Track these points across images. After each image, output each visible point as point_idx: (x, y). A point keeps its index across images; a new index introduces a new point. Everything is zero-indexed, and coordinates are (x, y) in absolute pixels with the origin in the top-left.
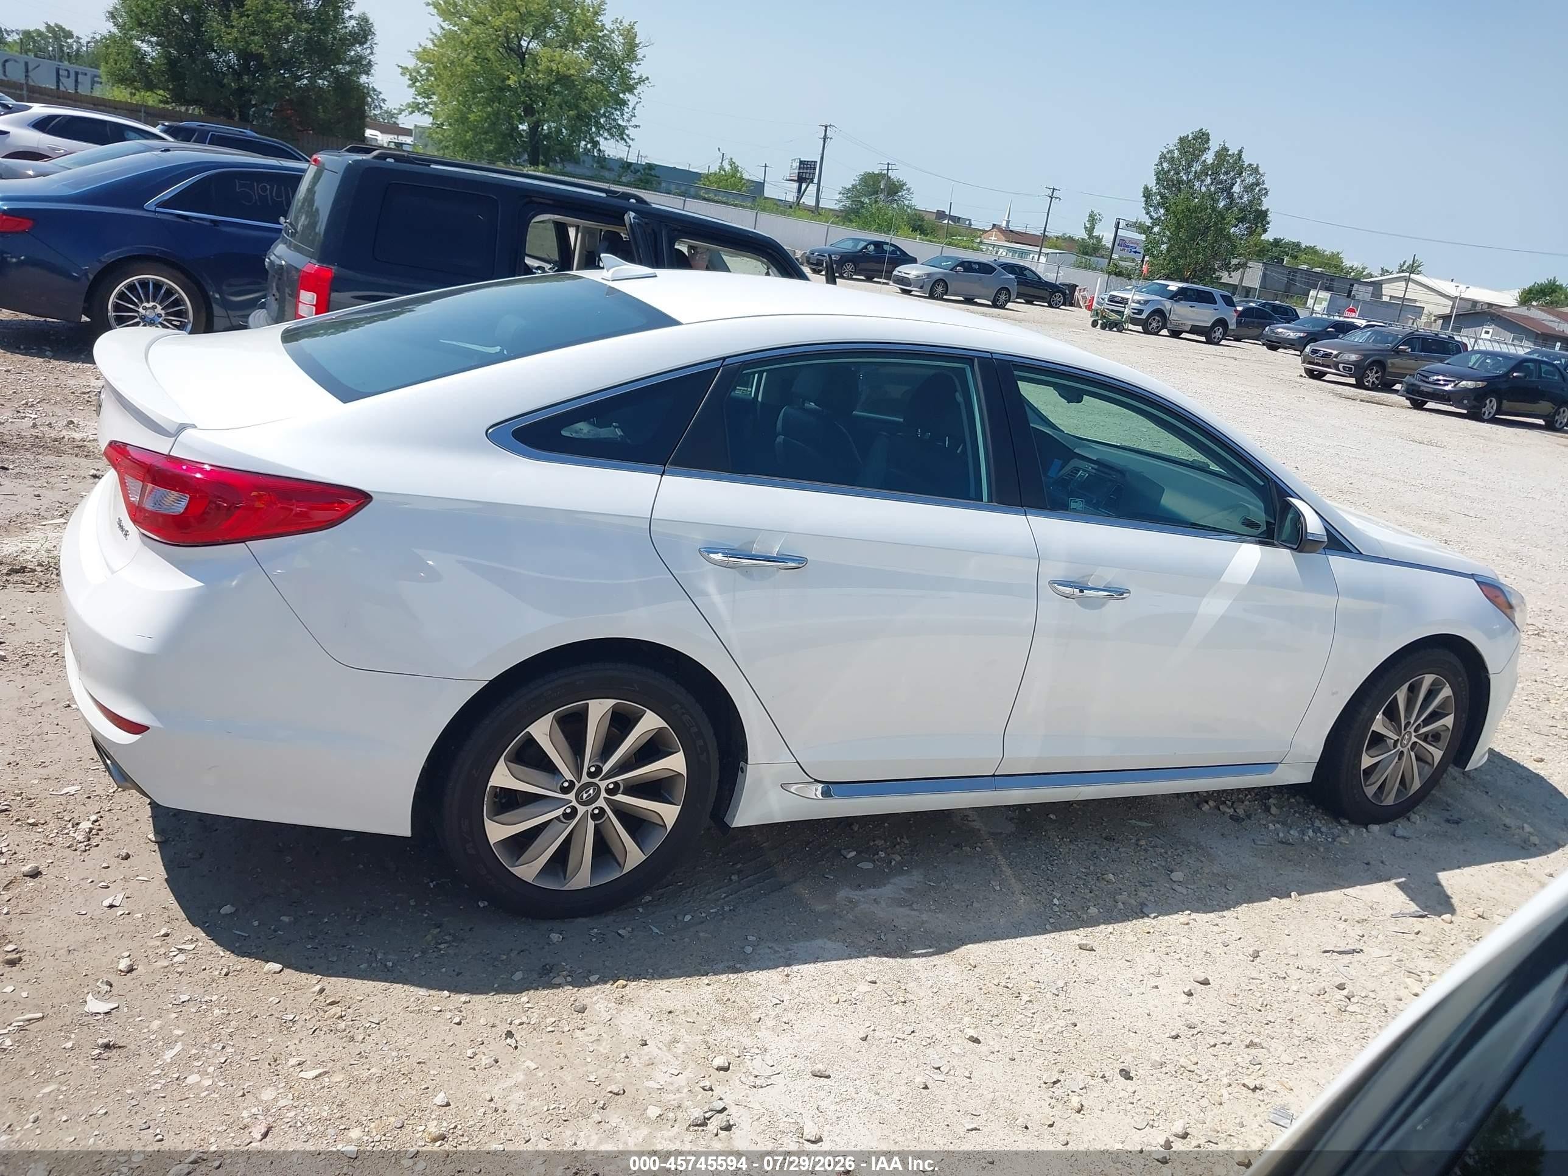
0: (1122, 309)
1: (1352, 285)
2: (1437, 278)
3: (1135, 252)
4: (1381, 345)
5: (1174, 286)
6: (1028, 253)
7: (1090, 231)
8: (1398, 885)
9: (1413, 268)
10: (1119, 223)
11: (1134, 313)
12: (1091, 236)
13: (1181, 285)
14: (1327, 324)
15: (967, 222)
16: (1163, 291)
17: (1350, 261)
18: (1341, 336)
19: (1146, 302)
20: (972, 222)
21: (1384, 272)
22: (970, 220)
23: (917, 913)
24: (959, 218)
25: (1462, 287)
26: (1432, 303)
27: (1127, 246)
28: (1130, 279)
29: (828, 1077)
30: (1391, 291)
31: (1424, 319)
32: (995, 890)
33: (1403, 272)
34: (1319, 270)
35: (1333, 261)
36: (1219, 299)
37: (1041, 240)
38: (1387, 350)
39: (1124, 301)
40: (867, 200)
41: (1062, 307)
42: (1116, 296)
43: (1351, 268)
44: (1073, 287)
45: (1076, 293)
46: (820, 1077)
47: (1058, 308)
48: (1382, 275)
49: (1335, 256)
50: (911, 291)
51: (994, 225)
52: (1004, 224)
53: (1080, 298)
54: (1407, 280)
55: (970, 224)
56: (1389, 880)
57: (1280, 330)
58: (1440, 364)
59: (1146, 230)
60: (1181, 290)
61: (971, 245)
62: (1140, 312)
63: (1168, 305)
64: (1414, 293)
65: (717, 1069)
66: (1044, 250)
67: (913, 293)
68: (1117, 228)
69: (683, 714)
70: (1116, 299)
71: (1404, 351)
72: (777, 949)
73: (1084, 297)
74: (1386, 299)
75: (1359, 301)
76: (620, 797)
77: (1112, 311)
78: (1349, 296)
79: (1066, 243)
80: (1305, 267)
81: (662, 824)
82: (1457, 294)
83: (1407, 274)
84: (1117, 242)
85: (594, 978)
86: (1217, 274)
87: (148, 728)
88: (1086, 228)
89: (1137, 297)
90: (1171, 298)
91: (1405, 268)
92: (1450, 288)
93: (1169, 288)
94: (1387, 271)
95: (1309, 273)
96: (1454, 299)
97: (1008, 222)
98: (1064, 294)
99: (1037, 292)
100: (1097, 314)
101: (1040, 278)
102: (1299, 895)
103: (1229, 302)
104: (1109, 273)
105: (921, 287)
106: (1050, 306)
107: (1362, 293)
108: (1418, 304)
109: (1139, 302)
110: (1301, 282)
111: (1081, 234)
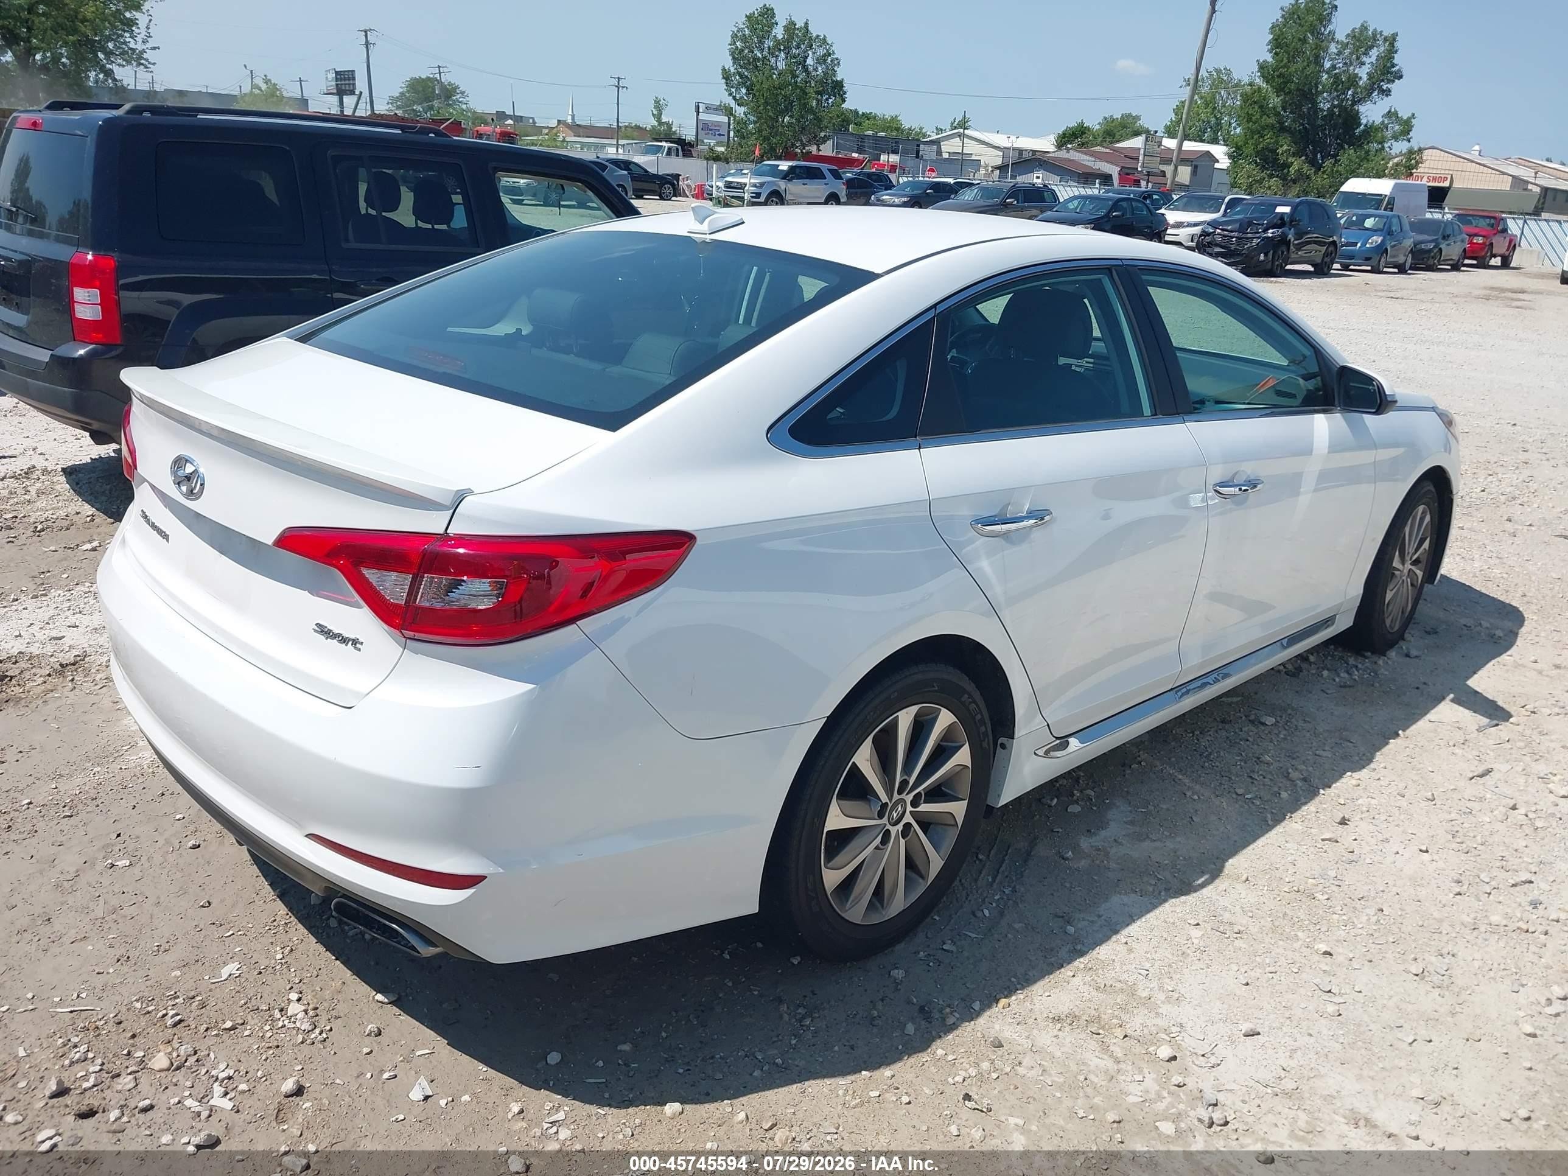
0: (742, 195)
1: (918, 146)
2: (988, 132)
3: (720, 135)
4: (990, 201)
5: (784, 166)
6: (604, 146)
7: (658, 117)
8: (1452, 701)
9: (964, 124)
10: (698, 107)
11: (752, 197)
12: (660, 123)
13: (790, 163)
14: (925, 186)
15: (531, 121)
16: (774, 171)
17: (908, 122)
18: (952, 196)
19: (762, 185)
20: (536, 120)
21: (939, 130)
22: (533, 118)
23: (1158, 844)
24: (521, 117)
25: (1013, 138)
26: (985, 155)
27: (711, 130)
28: (728, 163)
29: (1259, 1034)
30: (950, 147)
31: (982, 171)
32: (1194, 800)
33: (955, 128)
34: (883, 134)
35: (893, 124)
36: (827, 174)
37: (616, 132)
38: (997, 205)
39: (741, 186)
40: (420, 108)
41: (673, 198)
42: (732, 182)
43: (910, 129)
44: (677, 177)
45: (680, 183)
46: (1253, 1035)
47: (670, 200)
48: (938, 134)
49: (894, 119)
50: (523, 200)
51: (559, 121)
52: (569, 120)
53: (685, 187)
54: (962, 136)
55: (534, 122)
56: (1444, 698)
57: (884, 197)
58: (1049, 213)
59: (729, 112)
60: (792, 168)
61: (553, 144)
62: (758, 195)
63: (782, 185)
64: (970, 147)
65: (1168, 1061)
66: (621, 142)
67: (525, 202)
68: (698, 112)
69: (970, 703)
70: (732, 185)
71: (1011, 204)
72: (1091, 919)
73: (688, 186)
74: (945, 155)
75: (926, 161)
76: (924, 807)
77: (733, 197)
78: (917, 156)
79: (636, 132)
80: (870, 133)
81: (953, 823)
82: (1010, 145)
83: (962, 130)
84: (700, 127)
85: (977, 1006)
86: (807, 148)
87: (486, 877)
88: (653, 115)
89: (753, 181)
90: (784, 178)
91: (955, 124)
92: (1002, 140)
93: (780, 168)
94: (941, 130)
95: (875, 137)
96: (1004, 150)
97: (573, 117)
98: (673, 185)
99: (646, 186)
100: (719, 201)
101: (646, 171)
102: (1404, 730)
103: (837, 176)
104: (707, 159)
105: (534, 195)
106: (662, 199)
107: (927, 151)
108: (974, 158)
109: (755, 186)
110: (869, 147)
111: (649, 122)
